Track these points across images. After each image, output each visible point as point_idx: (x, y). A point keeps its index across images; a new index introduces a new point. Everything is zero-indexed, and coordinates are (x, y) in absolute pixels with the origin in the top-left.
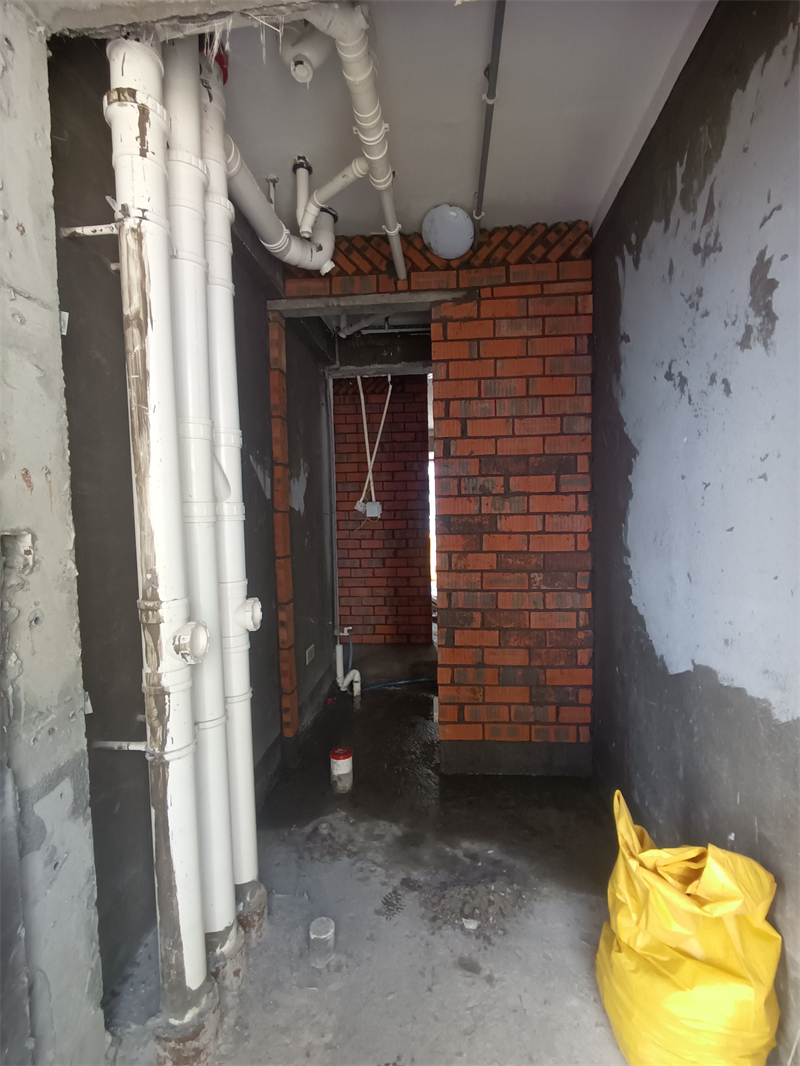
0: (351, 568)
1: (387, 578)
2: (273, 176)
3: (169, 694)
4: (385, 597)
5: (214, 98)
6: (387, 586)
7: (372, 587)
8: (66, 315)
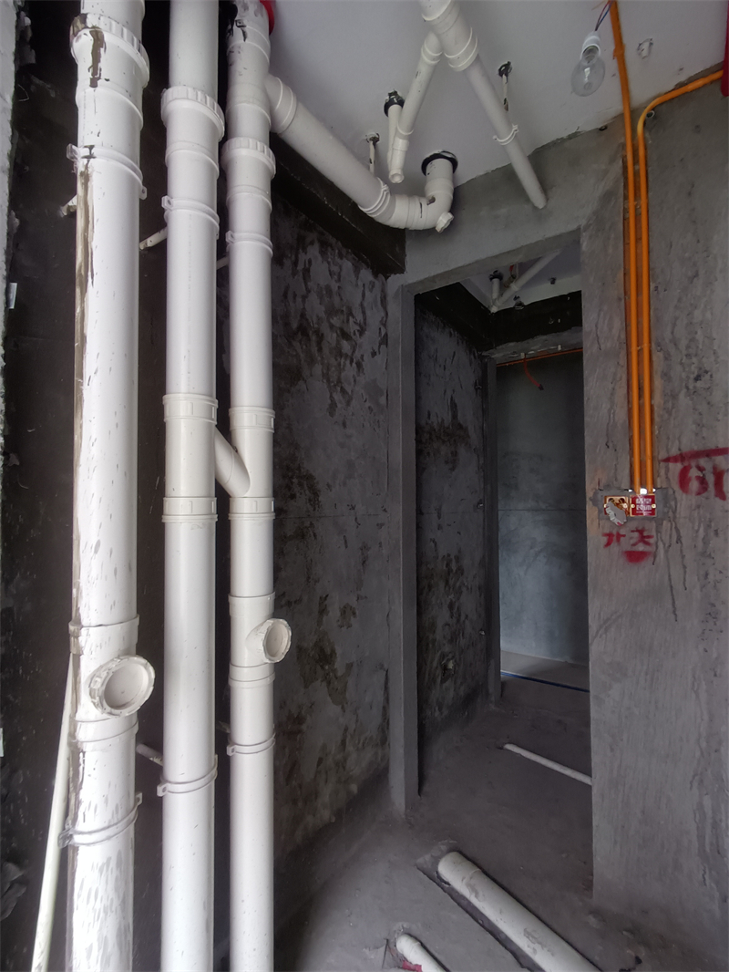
2: (372, 134)
3: (84, 753)
5: (249, 35)
8: (14, 286)
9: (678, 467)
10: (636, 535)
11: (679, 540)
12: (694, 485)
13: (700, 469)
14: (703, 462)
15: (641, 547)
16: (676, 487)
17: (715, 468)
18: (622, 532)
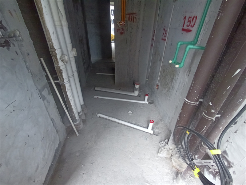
3: (62, 71)
9: (128, 16)
10: (122, 29)
11: (128, 30)
12: (130, 20)
13: (131, 17)
14: (132, 15)
15: (122, 32)
16: (128, 20)
17: (133, 17)
18: (120, 29)
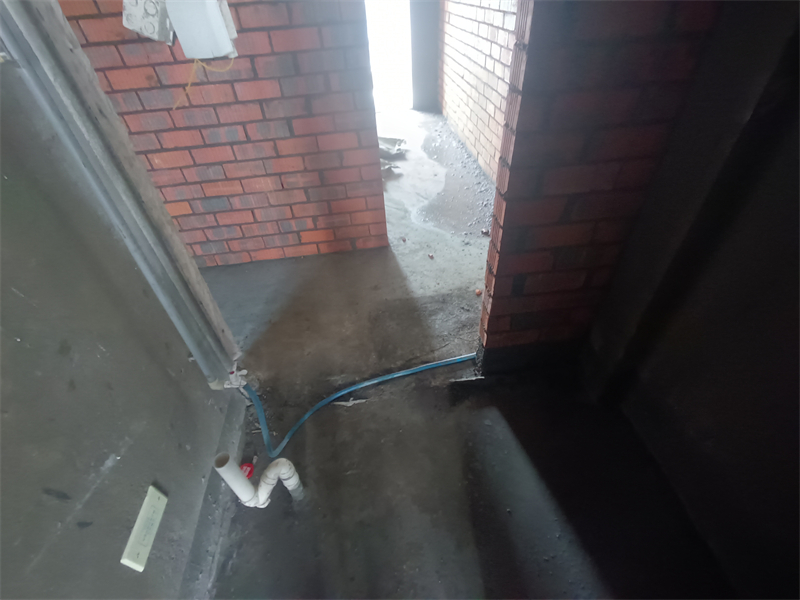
0: (232, 144)
1: (302, 155)
4: (305, 190)
6: (306, 170)
7: (280, 175)
